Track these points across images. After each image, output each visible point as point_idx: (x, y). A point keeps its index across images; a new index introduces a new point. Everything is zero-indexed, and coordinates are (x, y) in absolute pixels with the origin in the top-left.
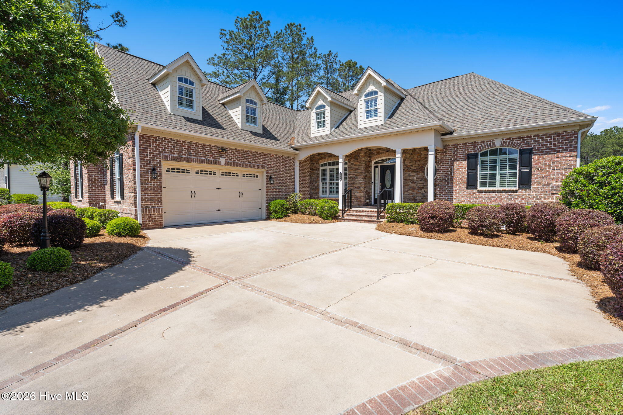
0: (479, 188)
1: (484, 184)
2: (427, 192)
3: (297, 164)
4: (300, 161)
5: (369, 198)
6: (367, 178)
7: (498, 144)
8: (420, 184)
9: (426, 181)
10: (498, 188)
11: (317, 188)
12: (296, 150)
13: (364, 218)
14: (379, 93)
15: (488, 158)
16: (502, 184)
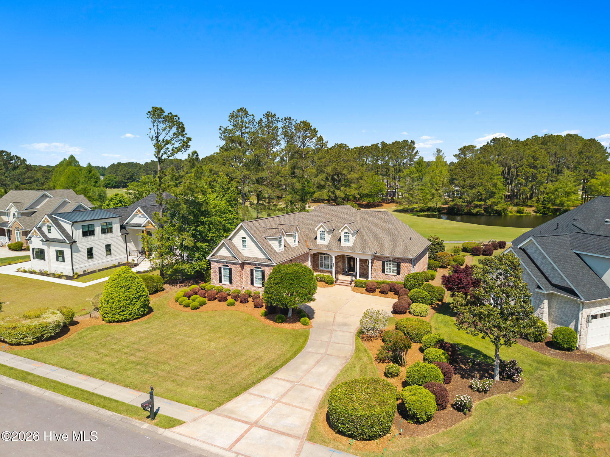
0: (386, 273)
1: (387, 272)
2: (368, 271)
3: (309, 255)
4: (311, 255)
5: (344, 271)
6: (343, 263)
7: (391, 259)
8: (365, 267)
9: (368, 266)
10: (391, 274)
11: (318, 265)
12: (310, 250)
13: (345, 284)
14: (350, 234)
15: (389, 263)
16: (393, 272)
